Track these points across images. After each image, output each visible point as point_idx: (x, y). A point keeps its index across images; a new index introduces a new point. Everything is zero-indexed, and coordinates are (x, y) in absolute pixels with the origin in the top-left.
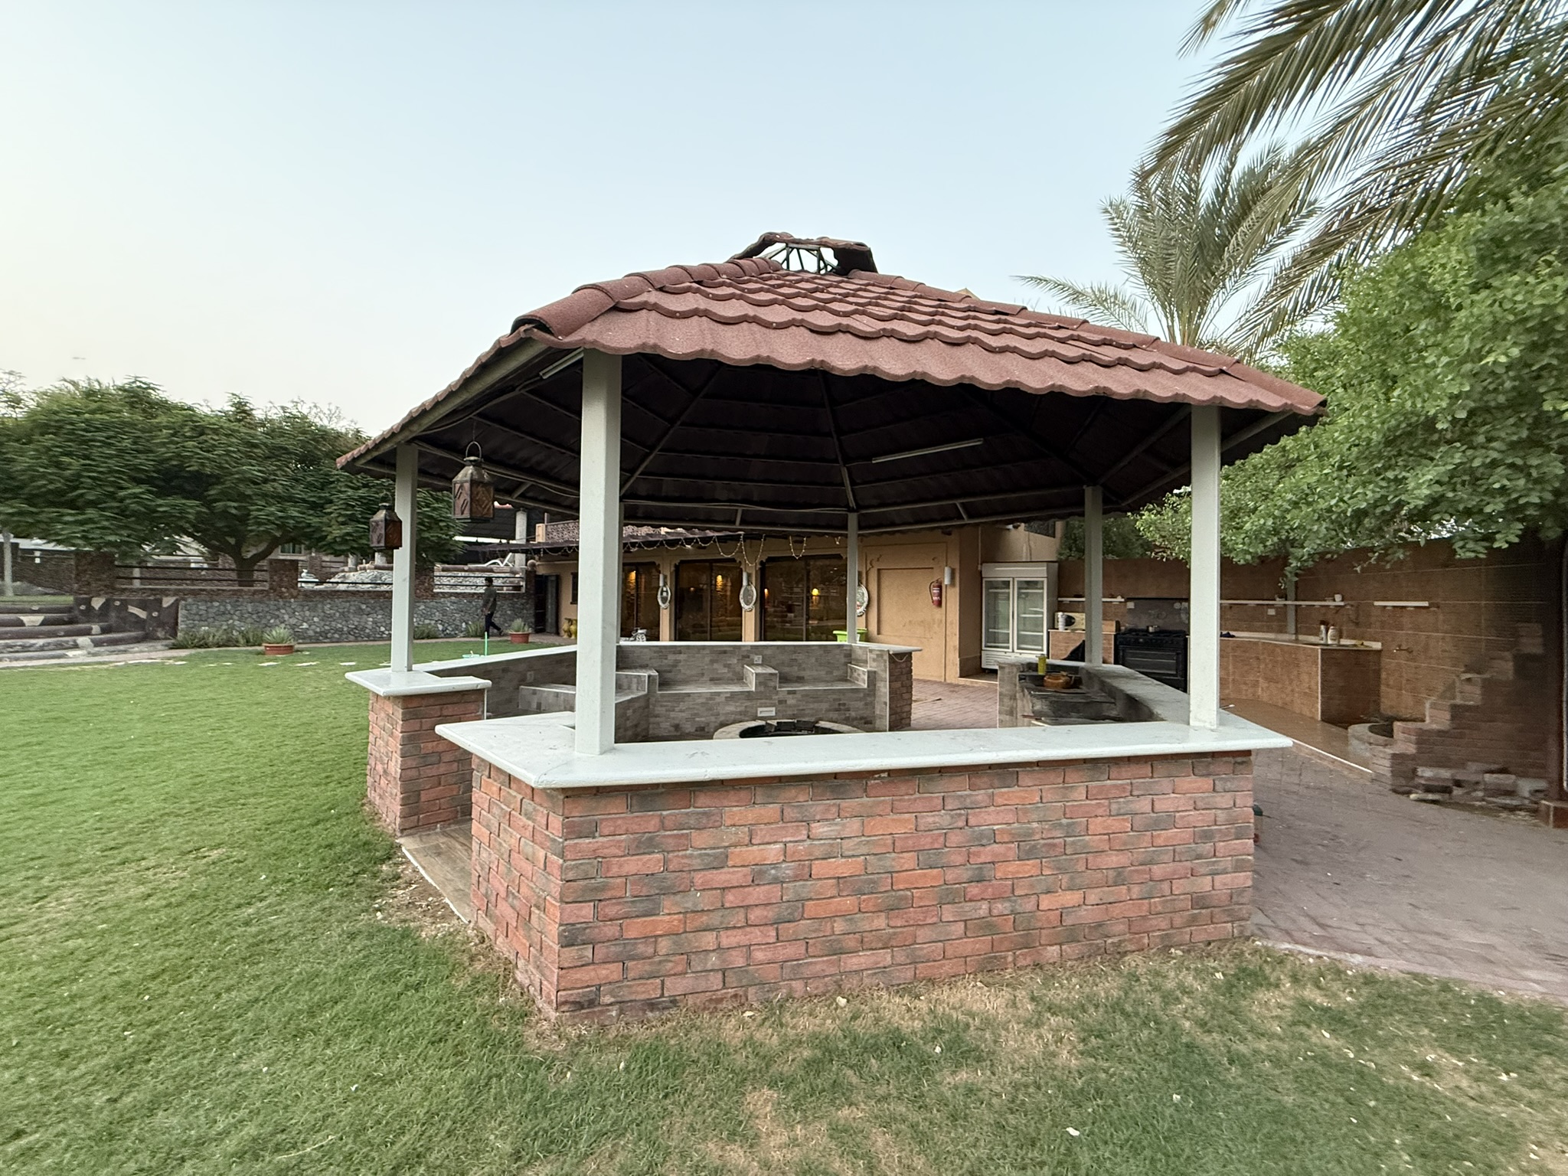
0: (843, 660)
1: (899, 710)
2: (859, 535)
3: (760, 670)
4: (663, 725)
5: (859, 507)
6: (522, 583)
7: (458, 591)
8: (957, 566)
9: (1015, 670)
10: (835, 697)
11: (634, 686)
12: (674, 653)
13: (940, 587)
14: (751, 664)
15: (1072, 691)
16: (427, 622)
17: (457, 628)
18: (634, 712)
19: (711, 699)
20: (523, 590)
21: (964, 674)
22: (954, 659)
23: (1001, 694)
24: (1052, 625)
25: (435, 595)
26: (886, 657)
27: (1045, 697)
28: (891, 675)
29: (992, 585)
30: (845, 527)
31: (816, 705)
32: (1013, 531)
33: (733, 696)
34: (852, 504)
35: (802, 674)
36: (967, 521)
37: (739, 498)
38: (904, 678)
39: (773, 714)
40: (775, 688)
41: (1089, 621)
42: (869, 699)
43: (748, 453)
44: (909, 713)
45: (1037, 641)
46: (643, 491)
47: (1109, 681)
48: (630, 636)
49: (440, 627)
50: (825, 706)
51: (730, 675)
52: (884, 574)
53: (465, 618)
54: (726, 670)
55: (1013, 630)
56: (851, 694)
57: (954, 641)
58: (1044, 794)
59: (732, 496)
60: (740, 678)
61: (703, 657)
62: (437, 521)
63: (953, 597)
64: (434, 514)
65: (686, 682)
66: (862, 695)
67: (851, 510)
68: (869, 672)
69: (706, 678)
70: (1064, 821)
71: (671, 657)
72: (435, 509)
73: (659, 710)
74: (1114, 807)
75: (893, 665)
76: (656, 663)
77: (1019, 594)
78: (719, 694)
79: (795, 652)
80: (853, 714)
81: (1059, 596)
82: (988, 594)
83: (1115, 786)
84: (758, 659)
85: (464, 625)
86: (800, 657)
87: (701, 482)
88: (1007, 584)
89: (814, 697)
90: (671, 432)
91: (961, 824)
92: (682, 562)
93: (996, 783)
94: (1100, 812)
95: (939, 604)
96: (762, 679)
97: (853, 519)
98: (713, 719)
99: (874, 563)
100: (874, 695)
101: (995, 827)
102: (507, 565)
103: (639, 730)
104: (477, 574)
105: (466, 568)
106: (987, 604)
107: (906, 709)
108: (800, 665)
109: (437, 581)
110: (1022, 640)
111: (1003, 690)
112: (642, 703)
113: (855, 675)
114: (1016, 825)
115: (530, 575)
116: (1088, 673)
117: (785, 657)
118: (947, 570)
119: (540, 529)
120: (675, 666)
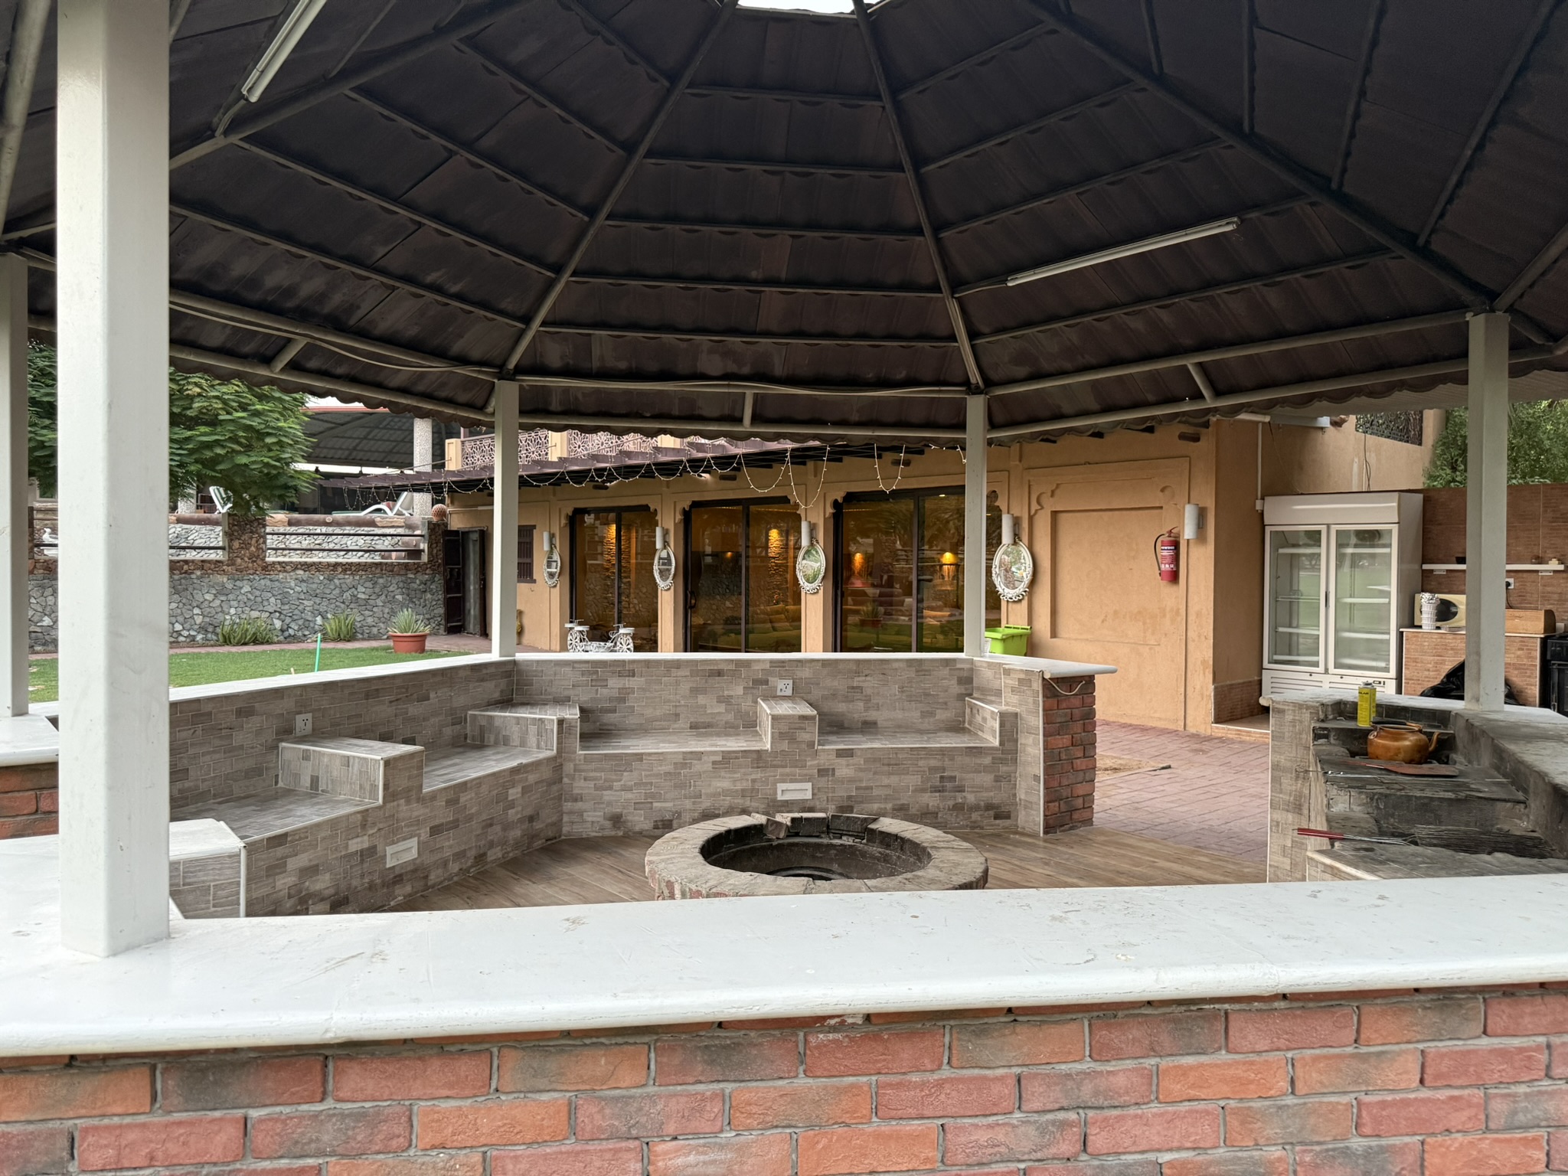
0: (956, 689)
1: (1065, 793)
2: (990, 442)
3: (785, 709)
4: (589, 817)
5: (989, 383)
6: (424, 546)
7: (315, 560)
8: (1210, 504)
9: (1306, 716)
10: (933, 763)
11: (532, 740)
12: (620, 675)
13: (1176, 545)
14: (772, 696)
15: (1425, 769)
16: (255, 614)
17: (307, 625)
18: (526, 790)
19: (684, 765)
20: (425, 558)
21: (1223, 716)
22: (1203, 687)
23: (1276, 767)
24: (1409, 618)
25: (267, 568)
26: (1038, 685)
27: (1359, 786)
28: (1046, 722)
29: (1285, 539)
30: (961, 426)
31: (894, 780)
32: (1331, 431)
33: (727, 760)
34: (975, 377)
35: (872, 715)
36: (1210, 402)
37: (746, 370)
38: (1077, 727)
39: (809, 795)
40: (811, 745)
41: (1474, 610)
42: (1004, 769)
43: (754, 274)
44: (1089, 797)
45: (1376, 650)
46: (554, 356)
47: (1512, 747)
48: (606, 639)
49: (278, 624)
50: (913, 780)
51: (730, 717)
52: (1063, 518)
53: (322, 609)
54: (721, 708)
55: (1324, 629)
56: (967, 760)
57: (1203, 651)
58: (1300, 1072)
59: (732, 368)
60: (750, 725)
61: (677, 683)
62: (261, 435)
63: (1200, 564)
64: (255, 423)
65: (643, 730)
66: (987, 760)
67: (974, 390)
68: (1002, 715)
69: (683, 723)
70: (1357, 1143)
71: (615, 683)
72: (257, 414)
73: (580, 786)
74: (1499, 1107)
75: (1053, 702)
76: (585, 696)
77: (1340, 558)
78: (699, 755)
79: (858, 673)
80: (971, 798)
81: (1425, 561)
82: (1276, 557)
83: (1503, 1054)
84: (784, 686)
85: (319, 620)
86: (870, 684)
87: (668, 337)
88: (1314, 537)
89: (892, 762)
90: (592, 232)
91: (1066, 1147)
92: (696, 505)
93: (1165, 1039)
94: (1458, 1119)
95: (1174, 577)
96: (785, 728)
97: (976, 408)
98: (688, 804)
99: (1045, 500)
100: (1015, 761)
101: (1165, 1157)
102: (399, 514)
103: (538, 825)
104: (348, 530)
105: (329, 518)
106: (1276, 577)
107: (1081, 790)
108: (867, 700)
109: (271, 541)
110: (1344, 650)
111: (1283, 760)
112: (546, 773)
113: (979, 719)
114: (1221, 1152)
115: (438, 530)
116: (1469, 726)
117: (839, 684)
118: (1189, 514)
119: (453, 448)
120: (622, 700)
